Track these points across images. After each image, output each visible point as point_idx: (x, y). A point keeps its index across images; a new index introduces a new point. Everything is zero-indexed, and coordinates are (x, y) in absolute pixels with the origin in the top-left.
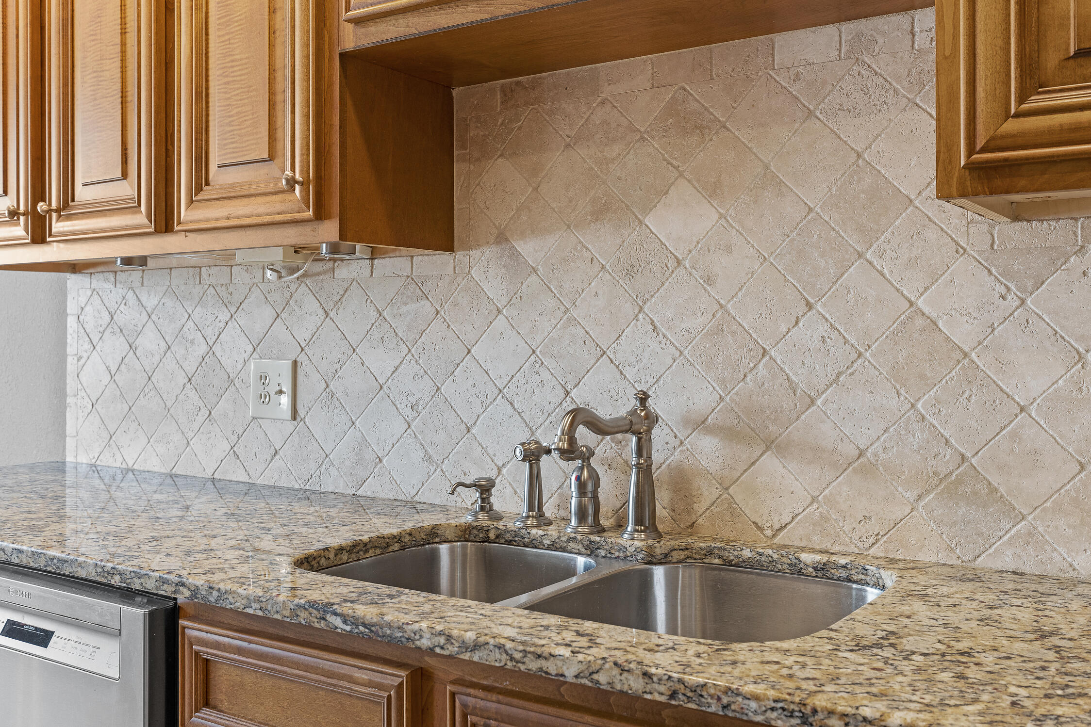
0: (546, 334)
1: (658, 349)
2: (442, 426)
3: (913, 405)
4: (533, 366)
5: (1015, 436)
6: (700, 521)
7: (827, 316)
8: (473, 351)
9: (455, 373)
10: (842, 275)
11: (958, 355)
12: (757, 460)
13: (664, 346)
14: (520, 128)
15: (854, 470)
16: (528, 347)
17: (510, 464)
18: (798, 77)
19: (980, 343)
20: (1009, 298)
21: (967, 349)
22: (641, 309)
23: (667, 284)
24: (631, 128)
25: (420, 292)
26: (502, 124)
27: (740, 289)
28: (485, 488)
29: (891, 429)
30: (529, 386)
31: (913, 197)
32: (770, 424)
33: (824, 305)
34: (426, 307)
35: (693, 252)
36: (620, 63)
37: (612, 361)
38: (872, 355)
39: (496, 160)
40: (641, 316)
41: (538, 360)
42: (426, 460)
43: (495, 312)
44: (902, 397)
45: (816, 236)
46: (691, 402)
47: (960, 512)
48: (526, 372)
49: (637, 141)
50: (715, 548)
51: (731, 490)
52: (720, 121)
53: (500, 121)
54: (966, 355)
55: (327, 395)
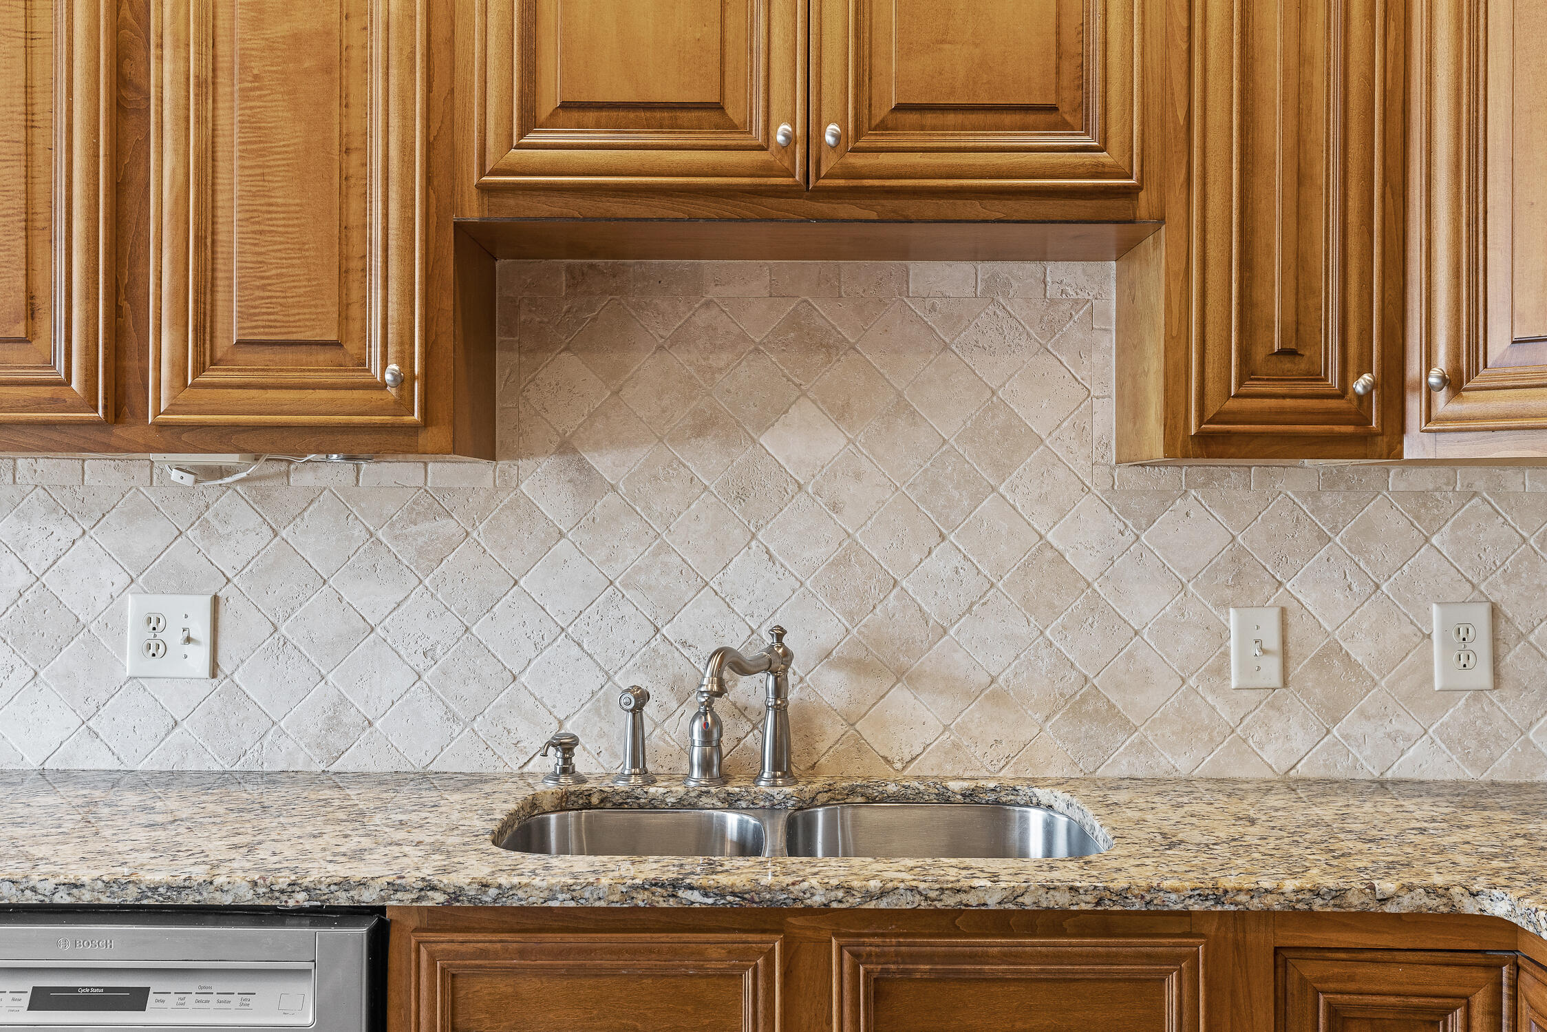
0: (628, 563)
1: (775, 580)
2: (473, 675)
3: (1042, 632)
4: (610, 599)
5: (1130, 656)
6: (823, 760)
7: (960, 547)
8: (522, 583)
9: (494, 610)
10: (976, 508)
11: (1082, 585)
12: (887, 692)
13: (781, 577)
14: (594, 319)
15: (986, 696)
16: (603, 578)
17: (577, 716)
18: (933, 308)
19: (1101, 574)
20: (1127, 534)
21: (1090, 580)
22: (754, 536)
23: (786, 509)
24: (744, 338)
25: (439, 508)
26: (568, 311)
27: (869, 518)
28: (566, 746)
29: (1022, 656)
30: (603, 624)
31: (1043, 437)
32: (901, 656)
33: (958, 536)
34: (449, 527)
35: (818, 477)
36: (729, 264)
37: (716, 594)
38: (1004, 585)
39: (560, 353)
40: (753, 543)
41: (618, 593)
42: (448, 719)
43: (556, 535)
44: (1032, 625)
45: (950, 468)
46: (813, 636)
47: (1083, 729)
48: (601, 607)
49: (751, 352)
50: (857, 786)
51: (858, 726)
52: (848, 342)
53: (565, 308)
54: (1089, 585)
55: (276, 642)
